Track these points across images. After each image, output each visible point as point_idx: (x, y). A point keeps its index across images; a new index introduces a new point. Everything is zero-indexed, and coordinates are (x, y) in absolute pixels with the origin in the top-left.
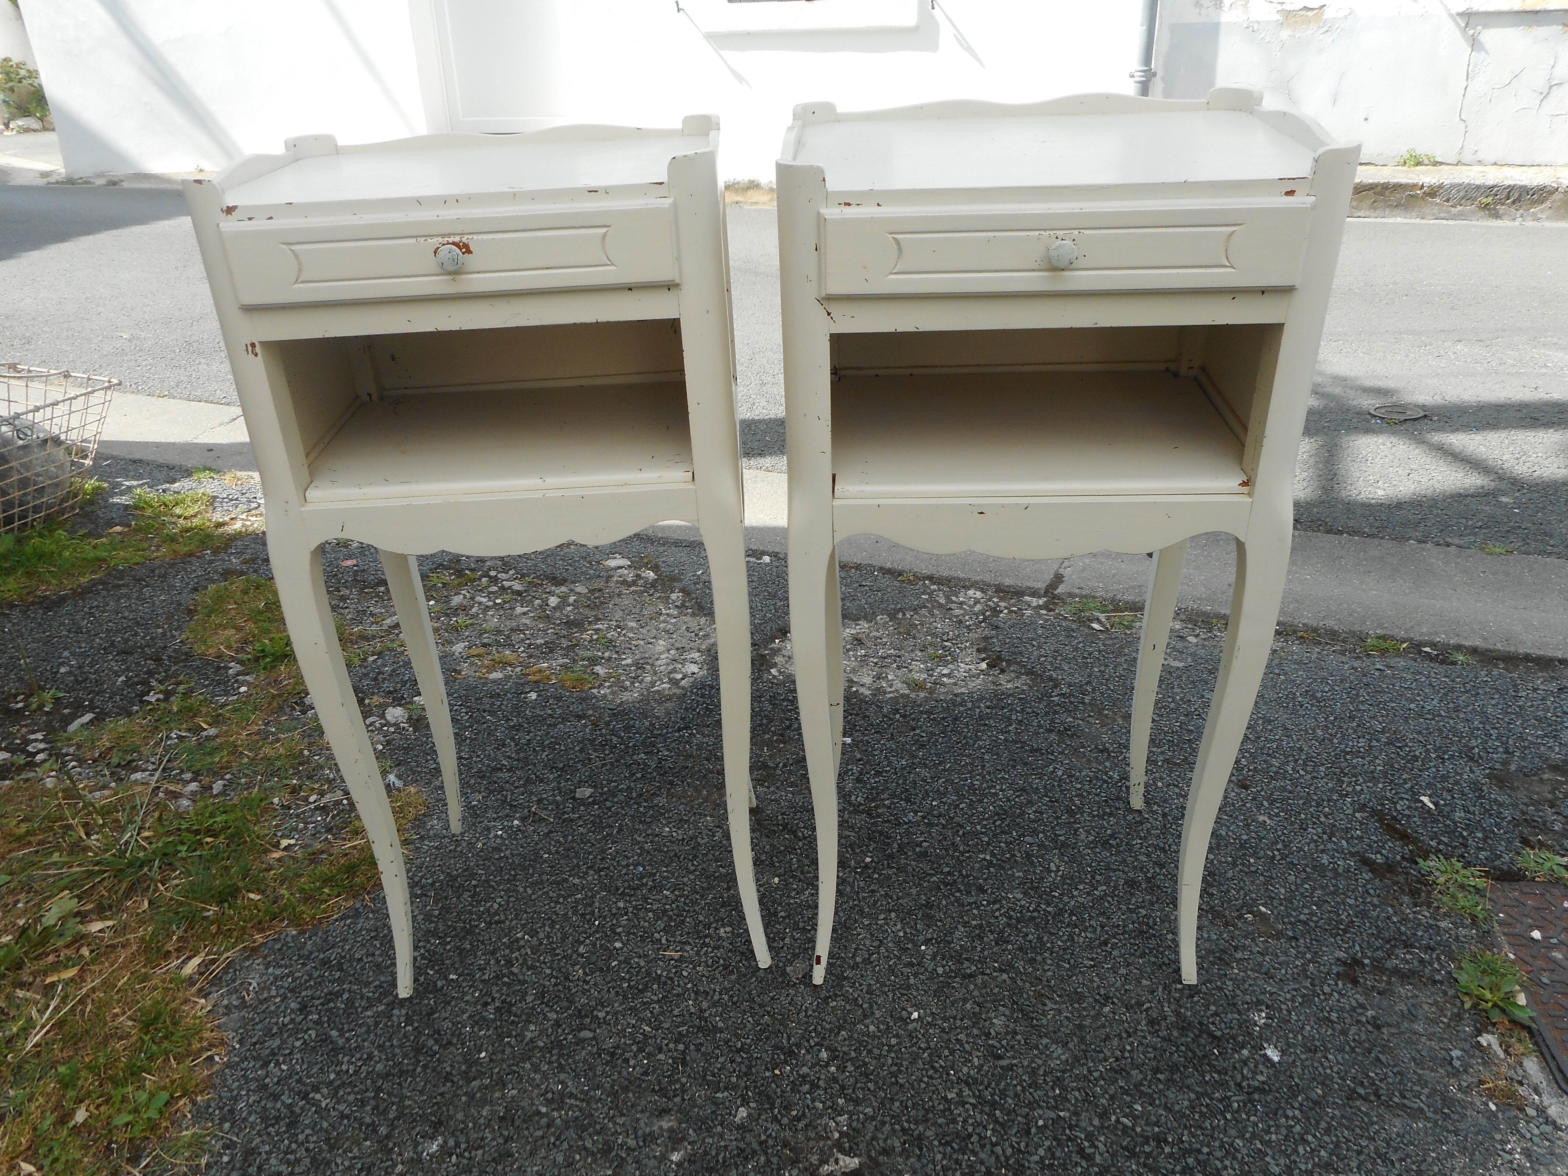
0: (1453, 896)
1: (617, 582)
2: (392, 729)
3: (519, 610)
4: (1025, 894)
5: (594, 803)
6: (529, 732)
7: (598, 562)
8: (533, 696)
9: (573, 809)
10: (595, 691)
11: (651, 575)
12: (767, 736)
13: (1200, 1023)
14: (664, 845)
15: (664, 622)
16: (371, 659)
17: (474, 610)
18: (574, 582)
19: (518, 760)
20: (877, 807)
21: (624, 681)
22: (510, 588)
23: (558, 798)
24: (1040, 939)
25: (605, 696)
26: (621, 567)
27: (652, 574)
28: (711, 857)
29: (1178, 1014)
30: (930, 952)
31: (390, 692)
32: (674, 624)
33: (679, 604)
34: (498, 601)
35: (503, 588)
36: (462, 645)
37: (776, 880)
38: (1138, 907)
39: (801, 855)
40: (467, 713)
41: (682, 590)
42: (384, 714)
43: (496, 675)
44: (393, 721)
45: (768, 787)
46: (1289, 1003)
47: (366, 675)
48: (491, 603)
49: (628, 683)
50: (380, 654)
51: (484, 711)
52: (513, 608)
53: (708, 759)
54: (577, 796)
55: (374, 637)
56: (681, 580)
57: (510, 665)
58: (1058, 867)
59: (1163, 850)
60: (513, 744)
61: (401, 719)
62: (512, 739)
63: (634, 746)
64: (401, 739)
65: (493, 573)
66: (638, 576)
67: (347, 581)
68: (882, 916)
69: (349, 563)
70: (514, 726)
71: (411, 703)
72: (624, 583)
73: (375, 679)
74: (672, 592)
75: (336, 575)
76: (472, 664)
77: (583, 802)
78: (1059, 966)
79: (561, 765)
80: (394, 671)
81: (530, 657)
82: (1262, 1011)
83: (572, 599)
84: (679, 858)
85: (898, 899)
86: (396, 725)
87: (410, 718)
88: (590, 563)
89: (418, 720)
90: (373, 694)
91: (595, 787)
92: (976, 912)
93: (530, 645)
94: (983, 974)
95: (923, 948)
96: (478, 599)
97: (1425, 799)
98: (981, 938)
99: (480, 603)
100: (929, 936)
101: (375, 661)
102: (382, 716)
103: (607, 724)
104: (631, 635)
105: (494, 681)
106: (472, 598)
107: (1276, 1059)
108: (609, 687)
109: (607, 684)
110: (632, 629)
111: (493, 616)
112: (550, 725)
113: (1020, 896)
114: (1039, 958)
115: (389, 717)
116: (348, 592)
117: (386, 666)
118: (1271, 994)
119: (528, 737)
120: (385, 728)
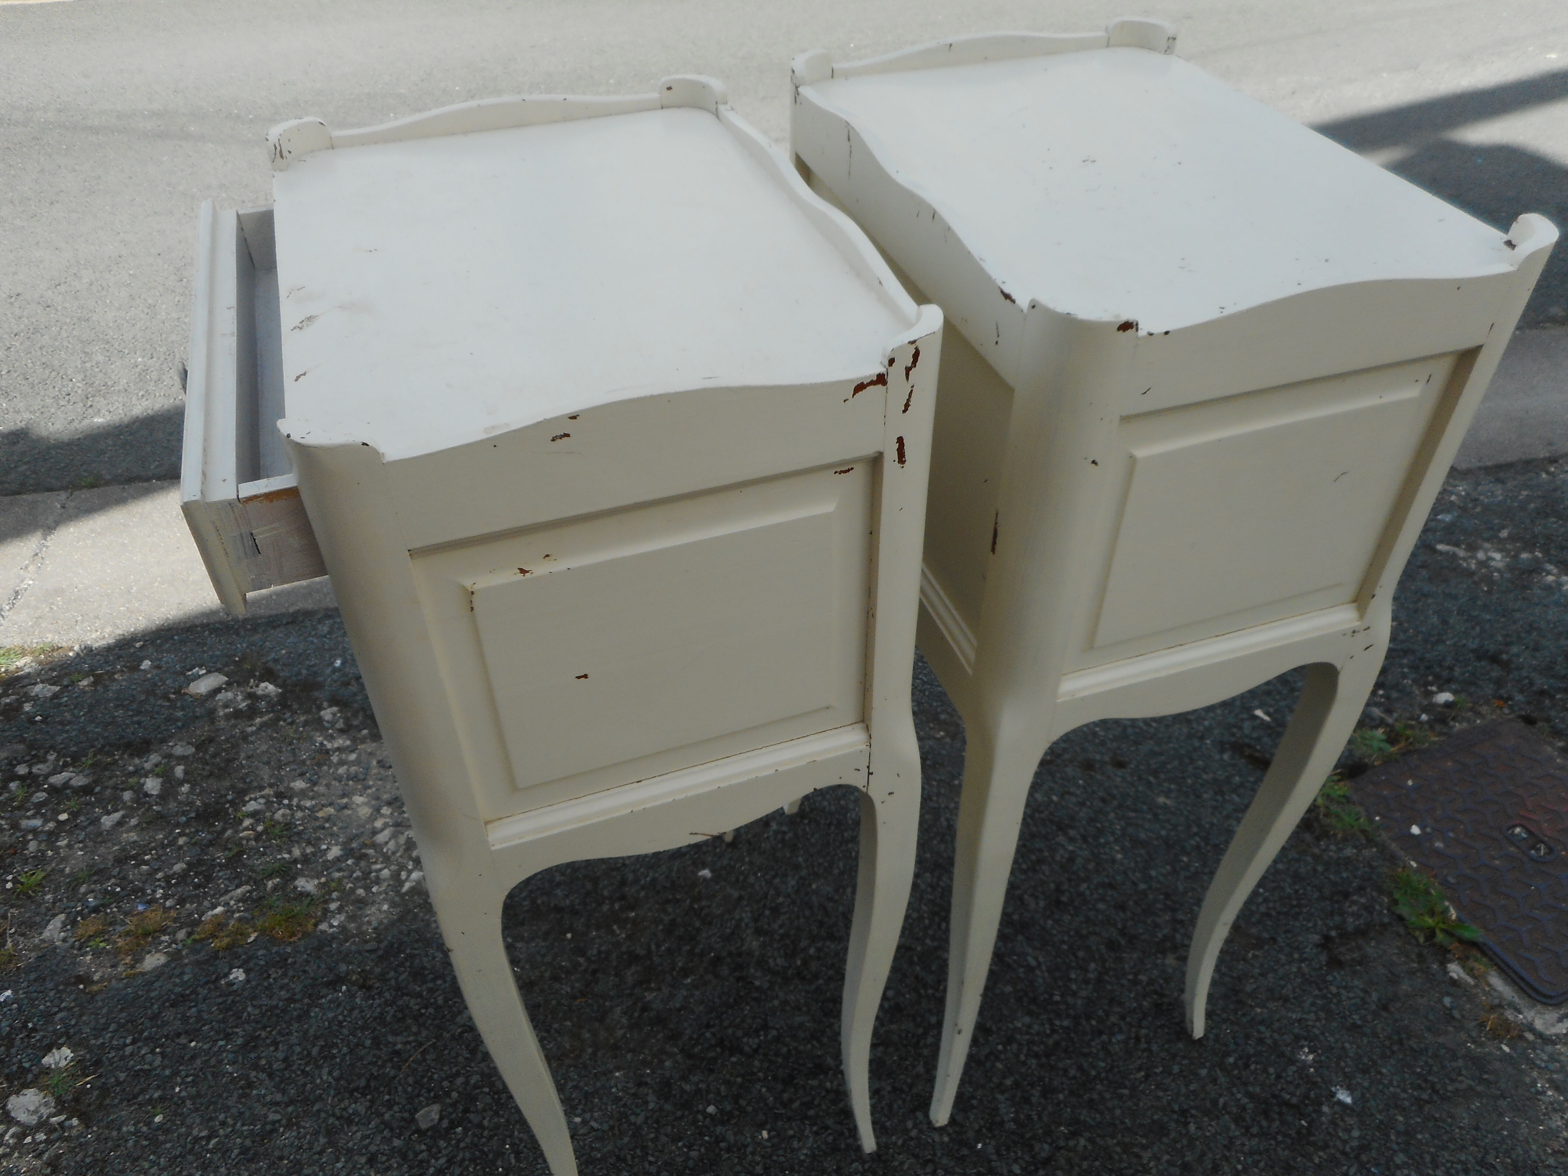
1: (228, 717)
2: (41, 1137)
3: (108, 821)
4: (1030, 1013)
5: (453, 1125)
6: (275, 1044)
7: (178, 692)
8: (238, 975)
9: (429, 1149)
10: (323, 926)
11: (269, 688)
12: (605, 908)
13: (1274, 1096)
14: (592, 1149)
15: (342, 763)
17: (33, 846)
18: (163, 741)
19: (291, 1102)
20: (805, 963)
21: (353, 890)
22: (66, 785)
23: (397, 1142)
24: (1080, 1068)
25: (342, 928)
26: (217, 690)
27: (271, 687)
28: (664, 1139)
29: (1250, 1096)
30: (990, 1149)
32: (357, 762)
33: (340, 724)
34: (63, 817)
35: (54, 790)
36: (56, 923)
37: (765, 1134)
38: (1136, 974)
39: (766, 1078)
40: (152, 1052)
41: (333, 702)
43: (153, 961)
44: (33, 1120)
45: (659, 989)
46: (1318, 1024)
48: (51, 825)
49: (361, 892)
51: (179, 1035)
52: (96, 821)
53: (555, 978)
54: (423, 1126)
56: (320, 686)
57: (164, 931)
58: (1036, 959)
59: (1111, 886)
60: (263, 1076)
61: (45, 1112)
62: (256, 1067)
63: (446, 1001)
64: (71, 1150)
65: (22, 770)
66: (252, 696)
68: (910, 1124)
70: (245, 1045)
71: (45, 1071)
72: (238, 714)
74: (320, 708)
76: (97, 953)
77: (436, 1133)
78: (1121, 1097)
79: (363, 1083)
81: (182, 901)
82: (1303, 1047)
83: (179, 771)
84: (624, 1160)
85: (910, 1087)
86: (43, 1124)
87: (59, 1101)
88: (166, 698)
89: (77, 1100)
91: (436, 1099)
92: (999, 1065)
93: (167, 879)
94: (1059, 1148)
95: (980, 1146)
96: (25, 823)
97: (1259, 713)
98: (1027, 1100)
99: (34, 831)
100: (977, 1127)
103: (382, 978)
104: (308, 804)
105: (159, 973)
106: (15, 826)
107: (1349, 1100)
108: (340, 910)
109: (333, 906)
110: (303, 794)
111: (69, 846)
112: (299, 1018)
113: (1027, 1020)
114: (1095, 1096)
115: (20, 1115)
118: (1299, 1021)
119: (280, 1055)
120: (29, 1140)
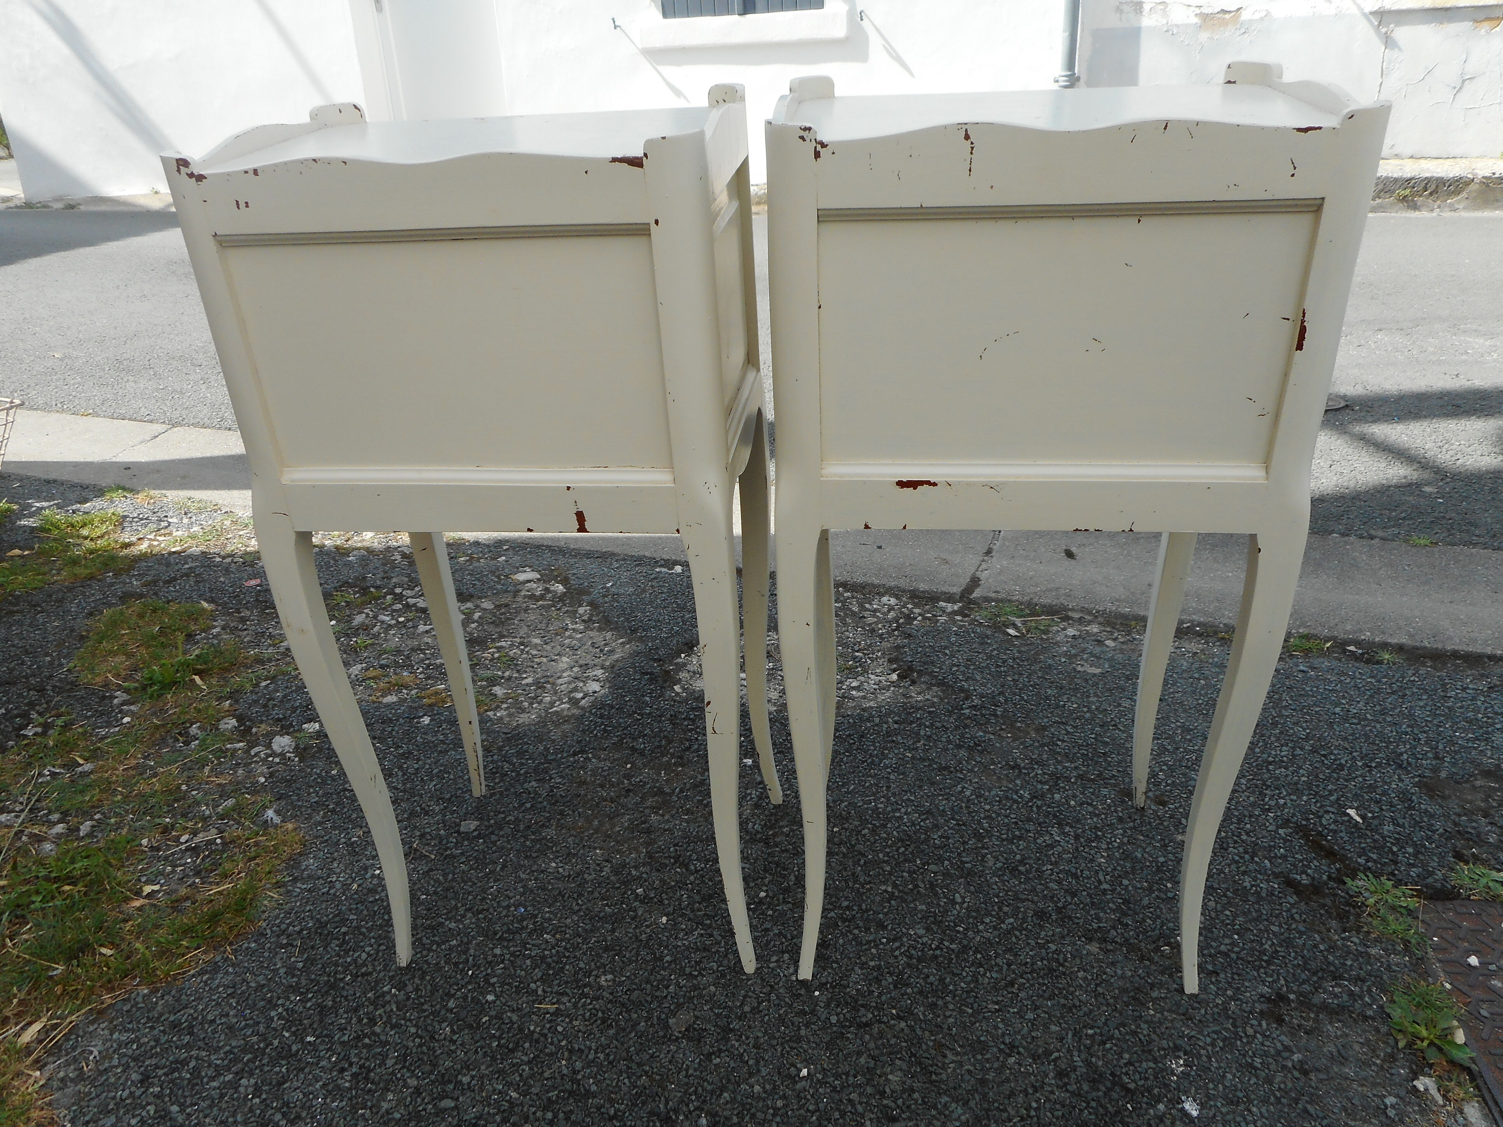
0: (1383, 920)
1: (525, 596)
2: (277, 760)
3: (422, 628)
4: (928, 929)
5: (479, 837)
6: (418, 760)
7: (507, 576)
8: (426, 720)
9: (456, 844)
10: (490, 713)
11: (560, 588)
12: (665, 759)
13: (1113, 1074)
14: (549, 883)
15: (570, 637)
16: (264, 684)
17: (376, 629)
18: (480, 598)
19: (404, 791)
20: (775, 835)
21: (522, 702)
22: (415, 605)
23: (442, 832)
24: (942, 980)
25: (501, 718)
26: (529, 581)
27: (561, 587)
28: (596, 895)
29: (1088, 1064)
30: (824, 998)
31: (279, 720)
32: (580, 640)
33: (585, 618)
34: (401, 619)
35: (408, 606)
36: (359, 667)
37: (664, 919)
38: (1048, 942)
39: (693, 890)
41: (590, 604)
42: (270, 743)
43: (391, 699)
44: (279, 751)
45: (663, 816)
46: (1210, 1048)
47: (256, 702)
48: (394, 622)
49: (526, 704)
50: (273, 679)
52: (415, 627)
53: (602, 786)
54: (462, 829)
55: (270, 660)
56: (589, 594)
57: (406, 688)
58: (963, 898)
59: (1075, 876)
60: (400, 773)
61: (287, 749)
62: (400, 768)
63: (526, 773)
64: (285, 771)
65: (398, 590)
66: (547, 590)
67: (248, 602)
68: (774, 959)
69: (253, 582)
70: (403, 754)
71: (301, 730)
72: (533, 597)
73: (265, 706)
74: (580, 606)
75: (238, 596)
76: (366, 688)
77: (467, 836)
78: (961, 1012)
79: (448, 796)
80: (285, 696)
81: (428, 678)
82: (1179, 1057)
83: (477, 616)
84: (563, 897)
85: (793, 938)
86: (282, 755)
87: (297, 747)
88: (498, 577)
89: (305, 749)
90: (261, 722)
91: (481, 819)
92: (874, 951)
93: (428, 666)
94: (880, 1022)
95: (817, 993)
96: (382, 617)
97: (1352, 812)
98: (878, 981)
99: (383, 622)
100: (824, 980)
101: (267, 686)
102: (269, 746)
103: (500, 749)
104: (534, 652)
105: (388, 705)
106: (375, 617)
107: (1195, 1113)
108: (507, 709)
109: (504, 706)
110: (536, 646)
111: (394, 635)
112: (441, 752)
113: (922, 932)
114: (940, 1003)
115: (275, 747)
116: (248, 613)
117: (278, 691)
118: (1190, 1038)
119: (416, 766)
120: (271, 759)
